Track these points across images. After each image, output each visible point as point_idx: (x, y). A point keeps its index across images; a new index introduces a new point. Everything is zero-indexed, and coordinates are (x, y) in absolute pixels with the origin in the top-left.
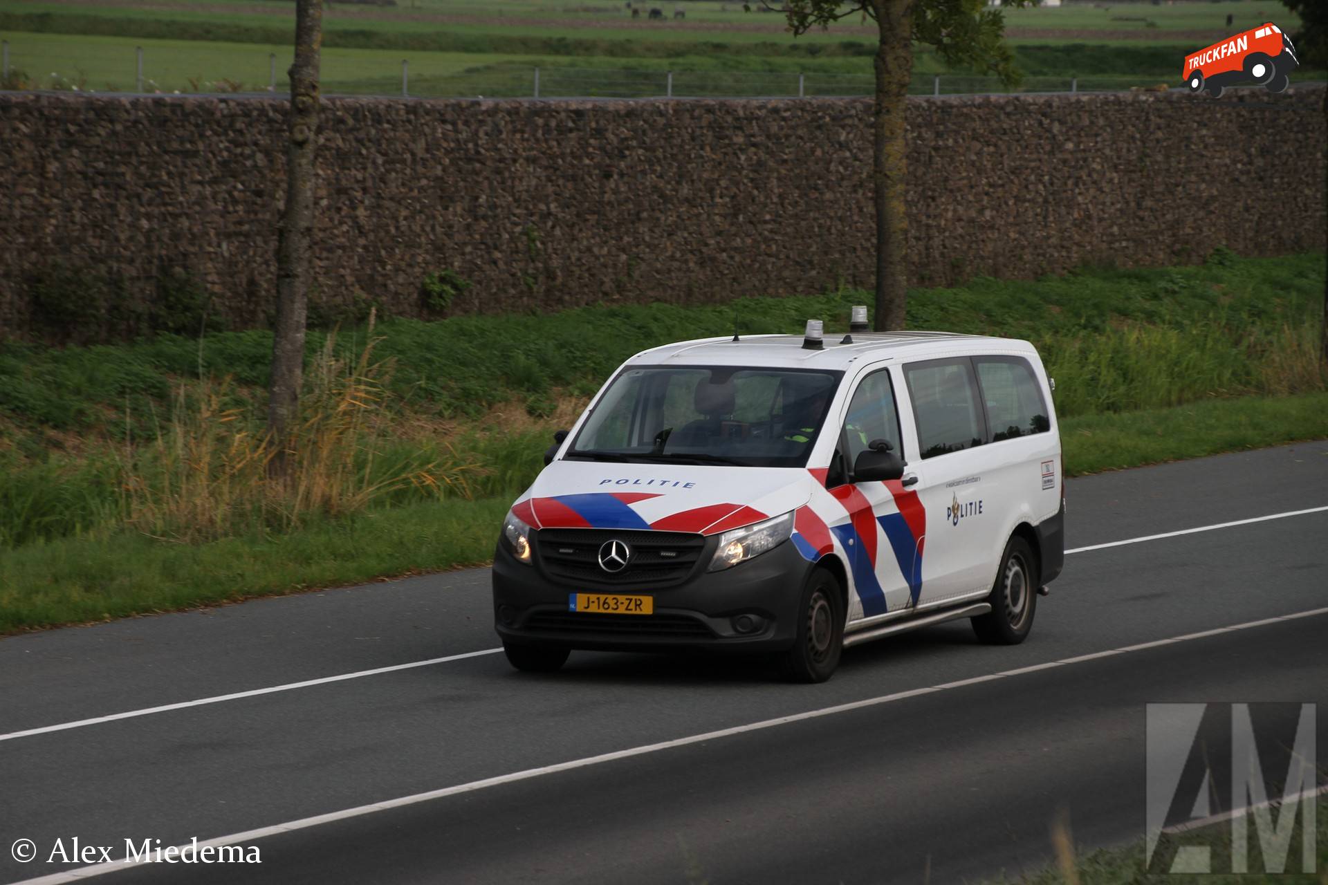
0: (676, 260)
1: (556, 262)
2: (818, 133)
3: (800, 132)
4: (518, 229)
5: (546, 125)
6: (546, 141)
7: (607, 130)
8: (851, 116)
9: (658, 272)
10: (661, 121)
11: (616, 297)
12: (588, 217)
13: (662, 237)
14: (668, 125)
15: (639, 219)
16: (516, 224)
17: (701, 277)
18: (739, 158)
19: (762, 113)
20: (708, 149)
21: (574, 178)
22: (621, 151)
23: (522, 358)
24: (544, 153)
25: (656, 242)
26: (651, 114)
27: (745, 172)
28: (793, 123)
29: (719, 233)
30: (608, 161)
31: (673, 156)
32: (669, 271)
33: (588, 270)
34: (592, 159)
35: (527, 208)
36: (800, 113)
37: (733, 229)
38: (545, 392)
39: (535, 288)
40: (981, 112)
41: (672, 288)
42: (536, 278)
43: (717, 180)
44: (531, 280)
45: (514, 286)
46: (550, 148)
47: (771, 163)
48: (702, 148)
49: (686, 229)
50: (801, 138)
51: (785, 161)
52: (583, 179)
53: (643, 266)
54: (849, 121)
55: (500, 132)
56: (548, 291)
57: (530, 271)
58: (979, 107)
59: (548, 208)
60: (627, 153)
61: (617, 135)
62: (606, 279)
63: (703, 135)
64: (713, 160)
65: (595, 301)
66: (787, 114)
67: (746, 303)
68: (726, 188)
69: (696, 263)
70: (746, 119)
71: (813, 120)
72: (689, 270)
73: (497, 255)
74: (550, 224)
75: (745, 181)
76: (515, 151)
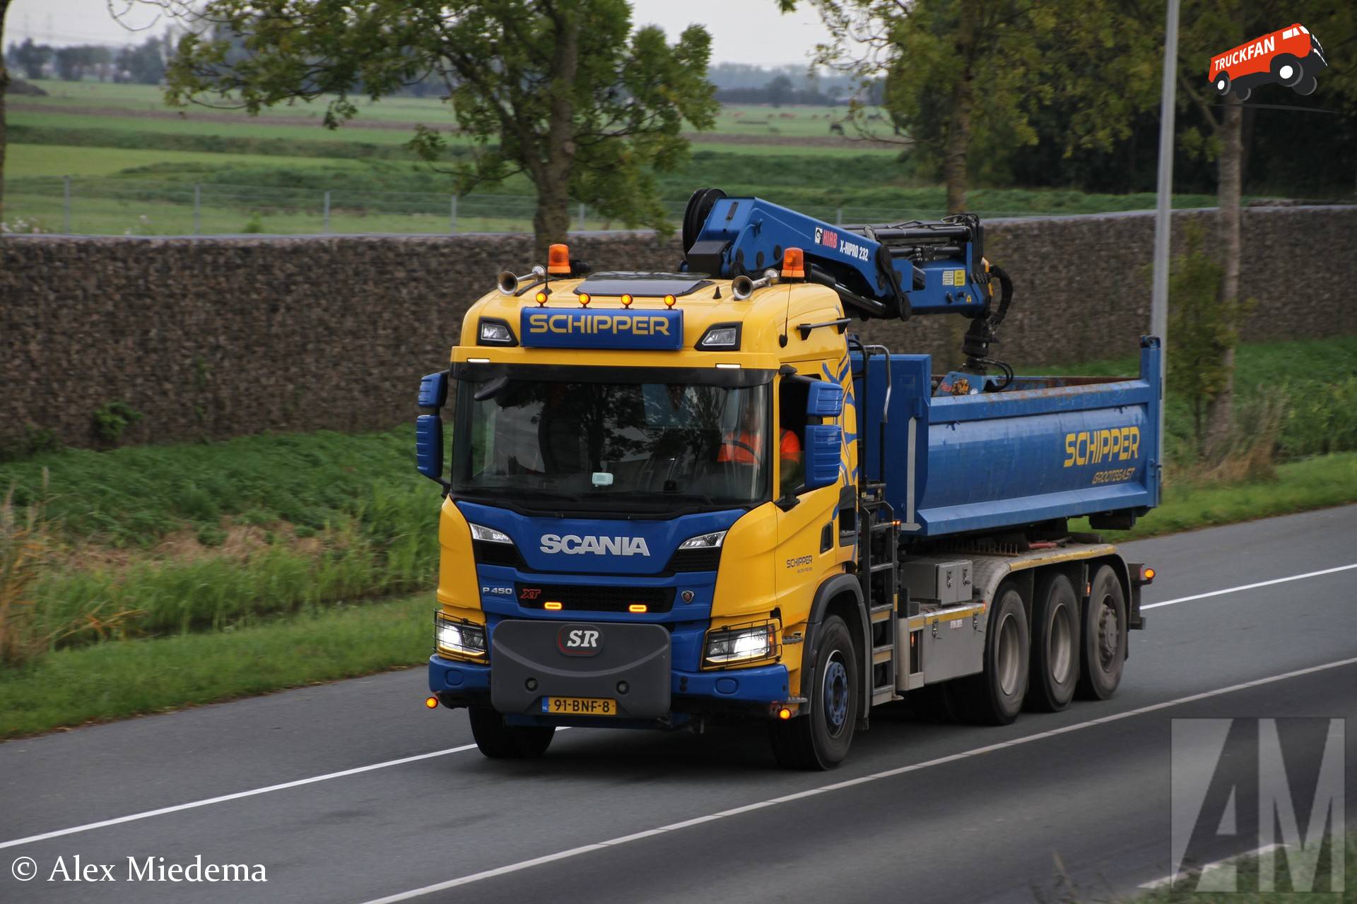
0: (342, 389)
1: (225, 393)
2: (475, 268)
3: (459, 267)
4: (188, 361)
5: (215, 262)
6: (215, 277)
7: (273, 266)
8: (506, 252)
9: (324, 400)
10: (326, 257)
11: (283, 425)
12: (256, 349)
13: (327, 367)
14: (332, 261)
15: (305, 350)
16: (185, 357)
17: (365, 404)
18: (400, 292)
19: (421, 250)
20: (371, 283)
21: (242, 312)
22: (287, 286)
23: (192, 487)
24: (212, 288)
25: (322, 372)
26: (317, 250)
27: (406, 305)
28: (451, 259)
29: (382, 363)
30: (275, 296)
31: (339, 291)
32: (335, 400)
33: (257, 399)
34: (259, 294)
35: (196, 341)
36: (458, 249)
37: (396, 360)
38: (215, 521)
39: (205, 417)
40: (628, 248)
41: (338, 416)
42: (205, 407)
43: (380, 314)
44: (200, 410)
45: (184, 415)
46: (219, 283)
47: (431, 297)
48: (365, 283)
49: (350, 359)
50: (459, 272)
51: (444, 295)
52: (250, 313)
53: (310, 396)
54: (504, 257)
55: (170, 269)
56: (217, 420)
57: (201, 401)
58: (626, 243)
59: (217, 341)
60: (293, 288)
61: (282, 271)
62: (273, 408)
63: (366, 270)
64: (376, 294)
65: (263, 429)
66: (446, 251)
67: (409, 429)
68: (389, 321)
69: (360, 391)
70: (407, 255)
71: (470, 257)
72: (353, 399)
73: (168, 386)
74: (219, 355)
75: (407, 313)
76: (185, 287)
